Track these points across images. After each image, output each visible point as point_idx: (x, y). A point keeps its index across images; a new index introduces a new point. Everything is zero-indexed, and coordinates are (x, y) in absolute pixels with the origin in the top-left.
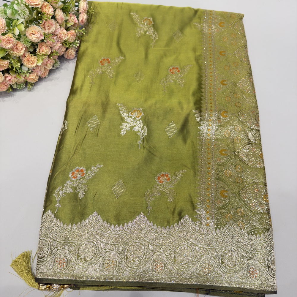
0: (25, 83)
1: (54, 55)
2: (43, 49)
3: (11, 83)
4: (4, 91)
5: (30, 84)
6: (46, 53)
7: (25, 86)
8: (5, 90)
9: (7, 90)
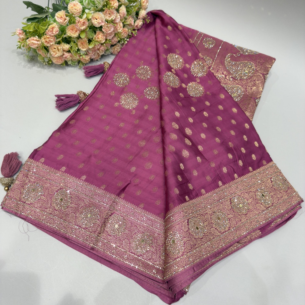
0: (78, 61)
1: (107, 42)
2: (99, 37)
3: (66, 60)
4: (58, 64)
5: (82, 63)
6: (100, 41)
7: (77, 64)
8: (60, 64)
9: (62, 64)
